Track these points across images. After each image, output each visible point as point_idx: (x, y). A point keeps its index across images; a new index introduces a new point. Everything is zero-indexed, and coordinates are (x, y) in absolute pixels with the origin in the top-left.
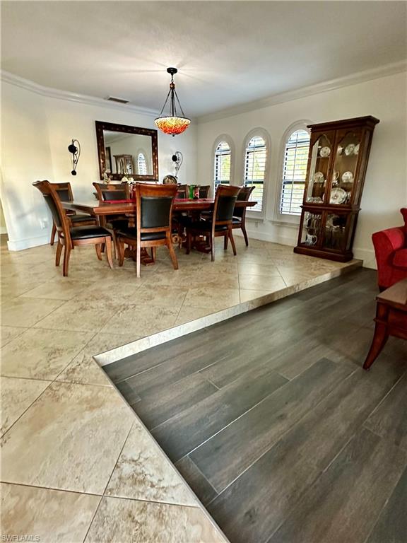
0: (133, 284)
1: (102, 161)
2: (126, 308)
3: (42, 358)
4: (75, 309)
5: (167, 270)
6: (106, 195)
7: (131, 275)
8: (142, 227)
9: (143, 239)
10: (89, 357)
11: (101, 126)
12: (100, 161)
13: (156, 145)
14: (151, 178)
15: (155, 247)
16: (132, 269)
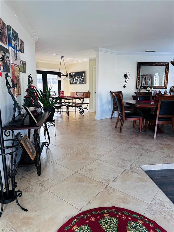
0: (153, 141)
1: (138, 80)
2: (150, 151)
3: (120, 161)
4: (127, 147)
5: (170, 137)
6: (140, 97)
7: (151, 137)
8: (160, 114)
9: (159, 120)
10: (137, 165)
11: (140, 64)
12: (137, 80)
13: (168, 70)
14: (163, 87)
15: (164, 125)
16: (151, 134)
